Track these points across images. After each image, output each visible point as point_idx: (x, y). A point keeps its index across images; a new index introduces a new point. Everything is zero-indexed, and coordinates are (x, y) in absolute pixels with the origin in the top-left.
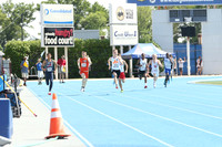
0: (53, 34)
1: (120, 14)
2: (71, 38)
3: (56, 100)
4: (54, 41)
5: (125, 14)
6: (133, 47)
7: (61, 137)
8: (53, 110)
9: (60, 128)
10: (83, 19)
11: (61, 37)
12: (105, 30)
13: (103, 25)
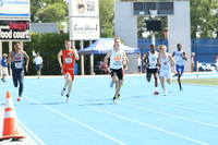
0: (8, 27)
1: (81, 6)
2: (27, 32)
3: (10, 99)
4: (9, 35)
5: (86, 7)
6: (94, 41)
7: (16, 139)
8: (7, 110)
9: (15, 129)
10: (40, 11)
11: (17, 31)
12: (64, 23)
13: (62, 18)
